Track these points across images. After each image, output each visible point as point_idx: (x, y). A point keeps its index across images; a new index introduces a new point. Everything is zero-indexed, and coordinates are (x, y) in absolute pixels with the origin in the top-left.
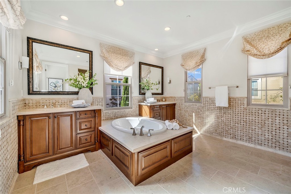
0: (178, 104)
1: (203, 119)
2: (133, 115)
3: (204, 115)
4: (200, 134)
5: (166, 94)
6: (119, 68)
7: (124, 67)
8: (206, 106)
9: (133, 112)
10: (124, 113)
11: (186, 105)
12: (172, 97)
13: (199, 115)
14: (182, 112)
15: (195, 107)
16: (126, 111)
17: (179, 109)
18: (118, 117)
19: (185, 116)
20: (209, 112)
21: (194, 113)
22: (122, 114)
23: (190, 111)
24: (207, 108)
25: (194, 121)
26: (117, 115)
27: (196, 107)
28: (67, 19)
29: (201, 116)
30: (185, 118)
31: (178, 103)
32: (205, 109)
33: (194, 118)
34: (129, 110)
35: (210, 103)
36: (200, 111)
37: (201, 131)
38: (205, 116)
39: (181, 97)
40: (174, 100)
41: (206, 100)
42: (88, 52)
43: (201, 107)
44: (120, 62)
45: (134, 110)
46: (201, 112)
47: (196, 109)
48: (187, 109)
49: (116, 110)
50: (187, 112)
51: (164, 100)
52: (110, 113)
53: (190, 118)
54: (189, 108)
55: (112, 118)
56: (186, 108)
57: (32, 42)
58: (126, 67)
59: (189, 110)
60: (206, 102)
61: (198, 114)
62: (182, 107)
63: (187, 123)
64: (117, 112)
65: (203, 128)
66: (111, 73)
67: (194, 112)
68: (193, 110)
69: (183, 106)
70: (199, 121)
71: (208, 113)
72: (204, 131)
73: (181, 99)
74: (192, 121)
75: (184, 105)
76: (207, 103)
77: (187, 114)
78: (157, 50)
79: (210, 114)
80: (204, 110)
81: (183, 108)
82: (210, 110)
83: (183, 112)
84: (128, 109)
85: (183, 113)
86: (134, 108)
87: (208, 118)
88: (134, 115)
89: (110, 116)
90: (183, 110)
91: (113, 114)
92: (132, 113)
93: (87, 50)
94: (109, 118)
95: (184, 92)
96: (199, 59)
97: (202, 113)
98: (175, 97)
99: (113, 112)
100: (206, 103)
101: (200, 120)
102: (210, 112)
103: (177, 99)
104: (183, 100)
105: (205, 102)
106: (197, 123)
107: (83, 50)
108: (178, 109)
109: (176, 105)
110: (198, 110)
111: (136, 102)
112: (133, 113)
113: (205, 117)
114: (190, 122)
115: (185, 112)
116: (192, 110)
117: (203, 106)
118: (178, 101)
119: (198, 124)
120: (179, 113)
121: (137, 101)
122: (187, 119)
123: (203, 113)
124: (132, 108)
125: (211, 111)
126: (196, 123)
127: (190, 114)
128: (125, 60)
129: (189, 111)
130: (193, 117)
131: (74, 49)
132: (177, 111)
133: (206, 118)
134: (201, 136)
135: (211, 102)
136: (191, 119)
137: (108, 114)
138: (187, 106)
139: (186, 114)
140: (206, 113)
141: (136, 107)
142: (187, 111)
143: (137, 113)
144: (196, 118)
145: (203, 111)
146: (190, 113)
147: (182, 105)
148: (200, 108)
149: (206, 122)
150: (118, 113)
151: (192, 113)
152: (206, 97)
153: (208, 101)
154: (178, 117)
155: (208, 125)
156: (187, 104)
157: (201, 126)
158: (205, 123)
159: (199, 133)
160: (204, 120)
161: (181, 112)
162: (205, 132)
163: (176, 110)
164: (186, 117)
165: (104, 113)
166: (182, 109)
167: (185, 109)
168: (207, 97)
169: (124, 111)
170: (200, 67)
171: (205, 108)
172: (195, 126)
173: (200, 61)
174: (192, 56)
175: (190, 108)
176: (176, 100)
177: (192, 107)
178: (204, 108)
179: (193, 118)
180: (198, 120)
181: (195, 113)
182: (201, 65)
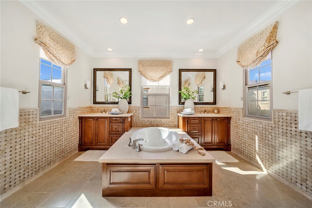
0: (234, 119)
1: (273, 149)
2: (170, 126)
3: (275, 143)
4: (267, 173)
5: (220, 104)
6: (153, 79)
7: (159, 77)
8: (280, 127)
9: (170, 122)
10: (161, 122)
11: (245, 120)
12: (226, 108)
13: (267, 141)
14: (239, 130)
15: (258, 125)
16: (162, 121)
17: (236, 126)
18: (154, 125)
19: (243, 138)
20: (287, 140)
21: (256, 136)
22: (158, 123)
23: (251, 132)
24: (281, 130)
25: (257, 149)
26: (152, 124)
27: (261, 126)
28: (112, 50)
29: (270, 143)
30: (243, 141)
31: (234, 116)
32: (277, 133)
33: (257, 144)
34: (166, 120)
35: (288, 122)
36: (267, 133)
37: (271, 169)
38: (278, 145)
39: (237, 109)
40: (229, 112)
41: (279, 115)
42: (128, 70)
43: (270, 128)
44: (154, 73)
45: (172, 121)
46: (270, 137)
47: (261, 129)
48: (247, 128)
49: (152, 119)
50: (246, 132)
51: (216, 111)
52: (146, 121)
53: (251, 141)
54: (249, 126)
55: (148, 126)
56: (245, 125)
57: (96, 71)
58: (161, 77)
59: (249, 129)
60: (279, 118)
61: (264, 138)
62: (239, 124)
63: (246, 149)
64: (152, 120)
65: (274, 165)
66: (148, 85)
67: (258, 133)
68: (256, 130)
69: (241, 122)
70: (266, 151)
71: (284, 140)
72: (276, 171)
73: (237, 111)
74: (254, 148)
75: (243, 120)
76: (281, 120)
77: (247, 135)
78: (201, 50)
79: (289, 142)
80: (275, 133)
81: (241, 124)
82: (289, 135)
83: (241, 131)
84: (164, 119)
85: (241, 133)
86: (172, 119)
87: (284, 150)
88: (172, 125)
89: (145, 124)
90: (241, 129)
91: (149, 122)
92: (169, 124)
93: (127, 69)
94: (145, 125)
95: (242, 101)
96: (263, 44)
97: (272, 139)
98: (230, 109)
99: (149, 121)
100: (279, 121)
101: (269, 149)
102: (289, 139)
103: (233, 110)
104: (240, 113)
105: (277, 120)
106: (263, 153)
107: (124, 69)
108: (234, 125)
109: (231, 120)
110: (264, 132)
111: (174, 112)
112: (171, 124)
113: (279, 147)
114: (252, 149)
115: (243, 132)
116: (253, 130)
117: (274, 126)
118: (234, 114)
119: (265, 155)
120: (235, 131)
121: (176, 111)
122: (247, 143)
123: (274, 138)
124: (169, 118)
125: (291, 137)
126: (261, 153)
127: (251, 136)
128: (161, 70)
129: (249, 131)
130: (255, 141)
131: (118, 70)
132: (233, 128)
133: (280, 149)
134: (270, 178)
135: (291, 120)
136: (253, 144)
137: (144, 122)
138: (247, 123)
139: (245, 134)
140: (281, 140)
141: (174, 117)
142: (247, 130)
143: (175, 124)
144: (261, 145)
145: (273, 134)
146: (251, 133)
147: (239, 120)
148: (268, 129)
149: (281, 155)
150: (154, 122)
151: (253, 134)
152: (278, 110)
153: (285, 117)
154: (234, 137)
155: (285, 164)
156: (247, 120)
157: (270, 160)
158: (277, 158)
159: (265, 172)
160: (275, 152)
161: (237, 130)
162: (278, 173)
163: (231, 126)
164: (245, 139)
165: (141, 121)
166: (239, 126)
167: (243, 127)
168: (281, 110)
169: (160, 120)
170: (266, 58)
171: (277, 129)
172: (260, 157)
173: (264, 48)
174: (253, 43)
175: (251, 126)
176: (231, 112)
177: (253, 124)
178: (275, 130)
179: (255, 144)
180: (264, 149)
181: (260, 135)
182: (270, 53)
